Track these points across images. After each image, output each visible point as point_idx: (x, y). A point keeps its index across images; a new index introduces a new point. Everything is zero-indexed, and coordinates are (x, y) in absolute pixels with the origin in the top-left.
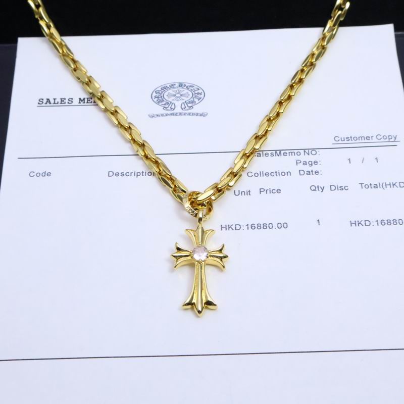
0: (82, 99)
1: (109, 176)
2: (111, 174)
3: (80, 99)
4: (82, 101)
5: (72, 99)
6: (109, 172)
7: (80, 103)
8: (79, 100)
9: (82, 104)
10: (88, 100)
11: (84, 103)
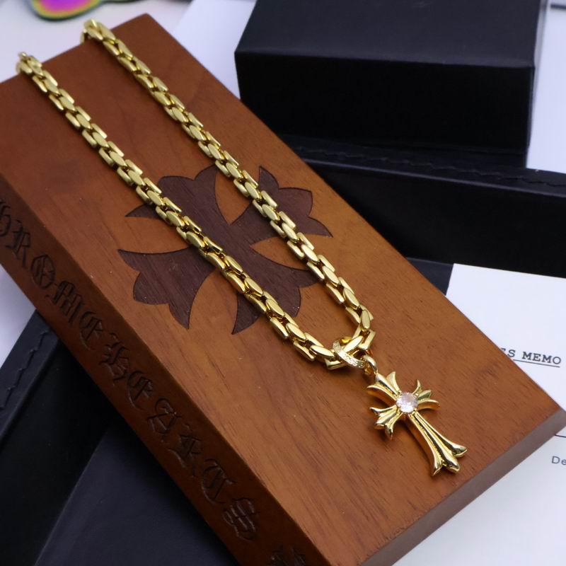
0: (527, 354)
1: (553, 462)
2: (556, 460)
3: (525, 353)
4: (527, 356)
5: (514, 351)
6: (553, 457)
7: (523, 358)
8: (523, 354)
9: (526, 360)
10: (535, 357)
11: (529, 359)
